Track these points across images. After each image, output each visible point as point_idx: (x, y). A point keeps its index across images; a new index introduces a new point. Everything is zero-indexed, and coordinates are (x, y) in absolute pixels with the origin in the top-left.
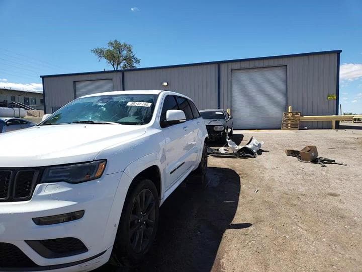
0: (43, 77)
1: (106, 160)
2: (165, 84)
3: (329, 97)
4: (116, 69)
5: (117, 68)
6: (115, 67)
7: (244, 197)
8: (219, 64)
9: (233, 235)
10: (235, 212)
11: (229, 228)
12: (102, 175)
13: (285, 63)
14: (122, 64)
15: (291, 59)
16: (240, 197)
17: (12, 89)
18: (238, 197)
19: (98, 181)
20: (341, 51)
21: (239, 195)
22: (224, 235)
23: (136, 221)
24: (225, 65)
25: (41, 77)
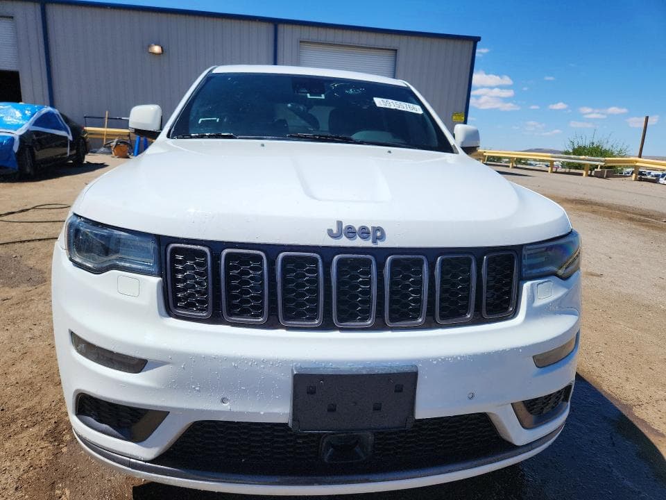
2: (157, 49)
3: (454, 117)
8: (276, 23)
13: (394, 46)
15: (404, 39)
20: (478, 39)
24: (288, 28)
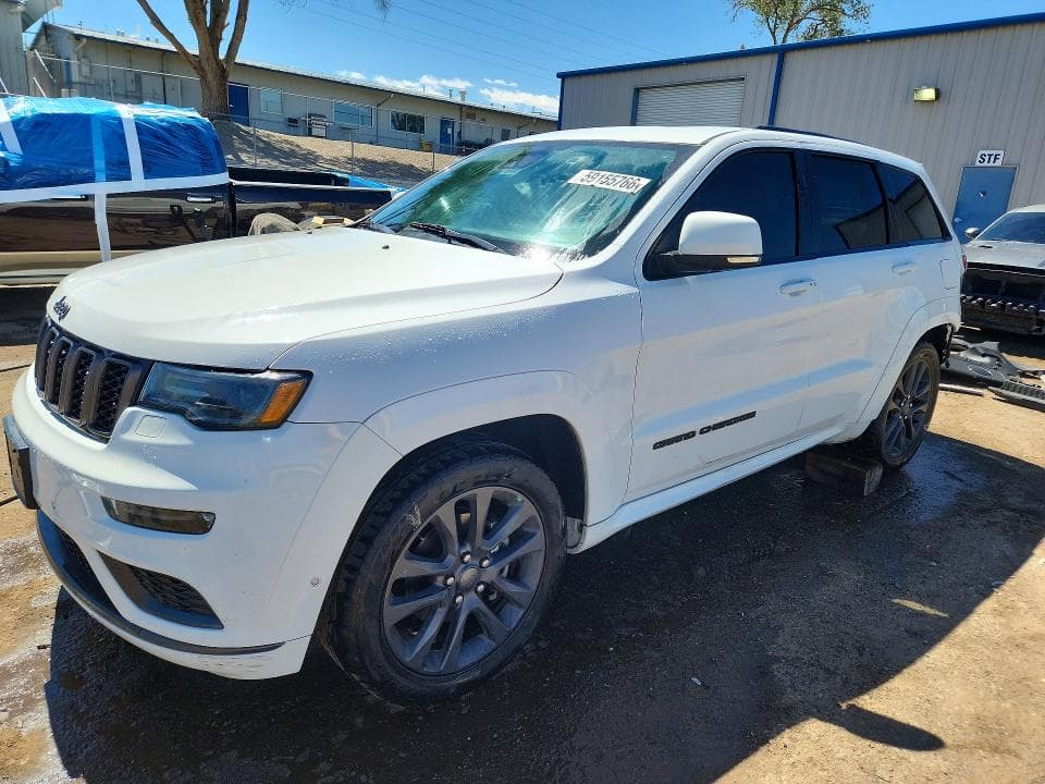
0: (563, 76)
1: (307, 375)
2: (928, 93)
4: (779, 43)
5: (784, 40)
6: (780, 35)
7: (1005, 611)
9: (816, 755)
10: (911, 662)
11: (830, 715)
12: (284, 419)
14: (804, 26)
16: (988, 605)
17: (506, 110)
18: (977, 603)
19: (267, 437)
21: (986, 593)
22: (786, 737)
23: (440, 579)
25: (559, 76)
